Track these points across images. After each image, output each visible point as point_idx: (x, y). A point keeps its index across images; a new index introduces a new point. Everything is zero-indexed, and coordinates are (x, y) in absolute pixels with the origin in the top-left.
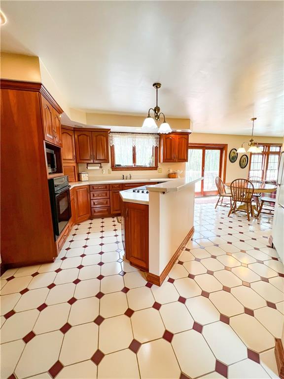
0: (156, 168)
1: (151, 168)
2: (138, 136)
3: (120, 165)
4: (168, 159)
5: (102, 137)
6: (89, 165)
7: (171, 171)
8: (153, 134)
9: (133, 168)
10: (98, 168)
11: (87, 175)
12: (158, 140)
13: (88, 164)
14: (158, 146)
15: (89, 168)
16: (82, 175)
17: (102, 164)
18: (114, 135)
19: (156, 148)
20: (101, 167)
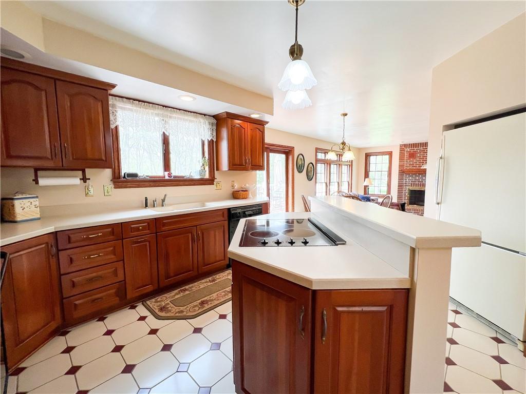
0: (210, 181)
1: (202, 182)
2: (177, 115)
3: (135, 175)
4: (237, 165)
5: (91, 101)
6: (39, 173)
7: (237, 187)
8: (205, 115)
9: (167, 181)
10: (77, 181)
11: (36, 202)
12: (215, 127)
13: (36, 170)
14: (215, 140)
15: (42, 182)
16: (17, 203)
17: (87, 171)
18: (119, 104)
19: (211, 143)
20: (84, 179)
